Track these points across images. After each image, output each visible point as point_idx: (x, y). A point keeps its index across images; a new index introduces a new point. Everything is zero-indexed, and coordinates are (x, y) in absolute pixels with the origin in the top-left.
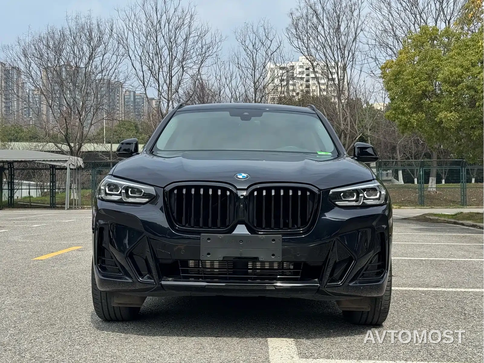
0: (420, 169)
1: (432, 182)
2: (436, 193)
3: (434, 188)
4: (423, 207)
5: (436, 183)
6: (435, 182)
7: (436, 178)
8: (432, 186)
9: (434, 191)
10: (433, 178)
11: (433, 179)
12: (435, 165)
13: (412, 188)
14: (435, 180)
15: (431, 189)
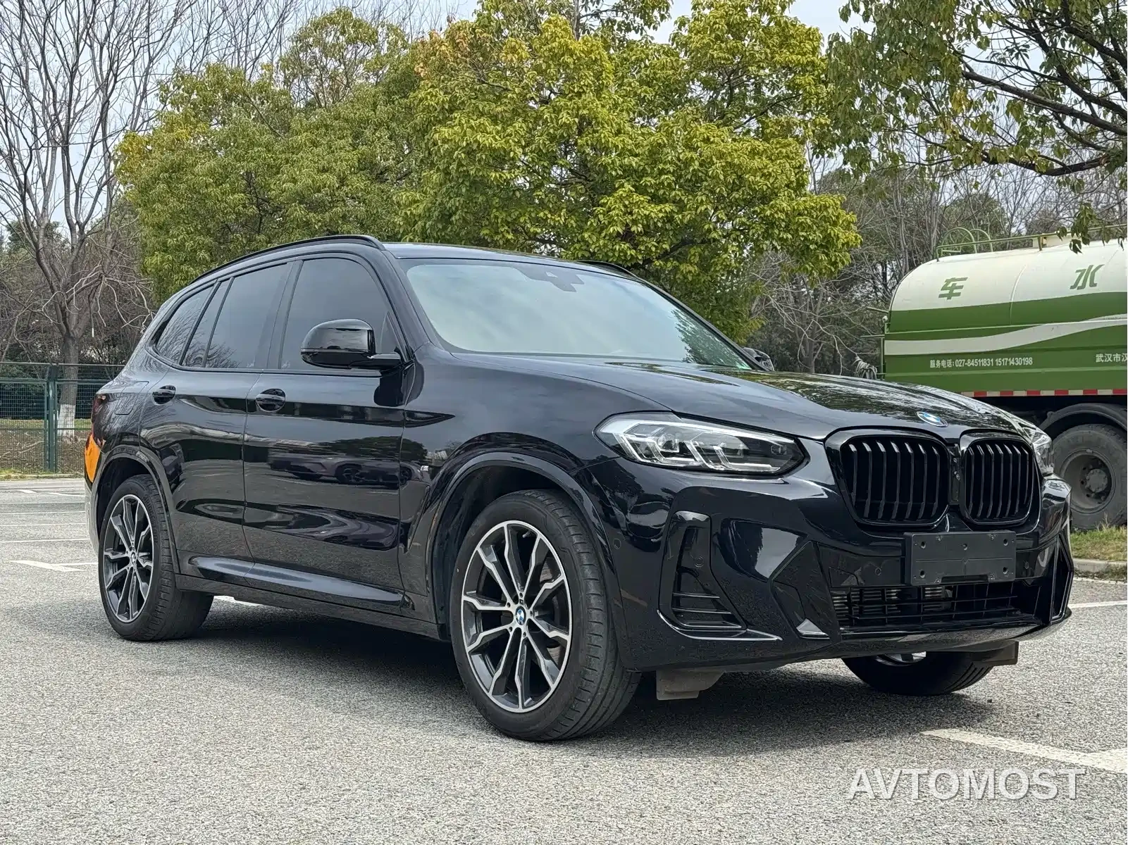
0: (48, 384)
1: (67, 416)
2: (76, 440)
3: (71, 429)
4: (54, 475)
5: (76, 418)
6: (74, 415)
7: (74, 407)
8: (65, 424)
9: (72, 436)
10: (70, 406)
11: (68, 409)
12: (74, 376)
13: (12, 430)
14: (74, 411)
15: (65, 432)
